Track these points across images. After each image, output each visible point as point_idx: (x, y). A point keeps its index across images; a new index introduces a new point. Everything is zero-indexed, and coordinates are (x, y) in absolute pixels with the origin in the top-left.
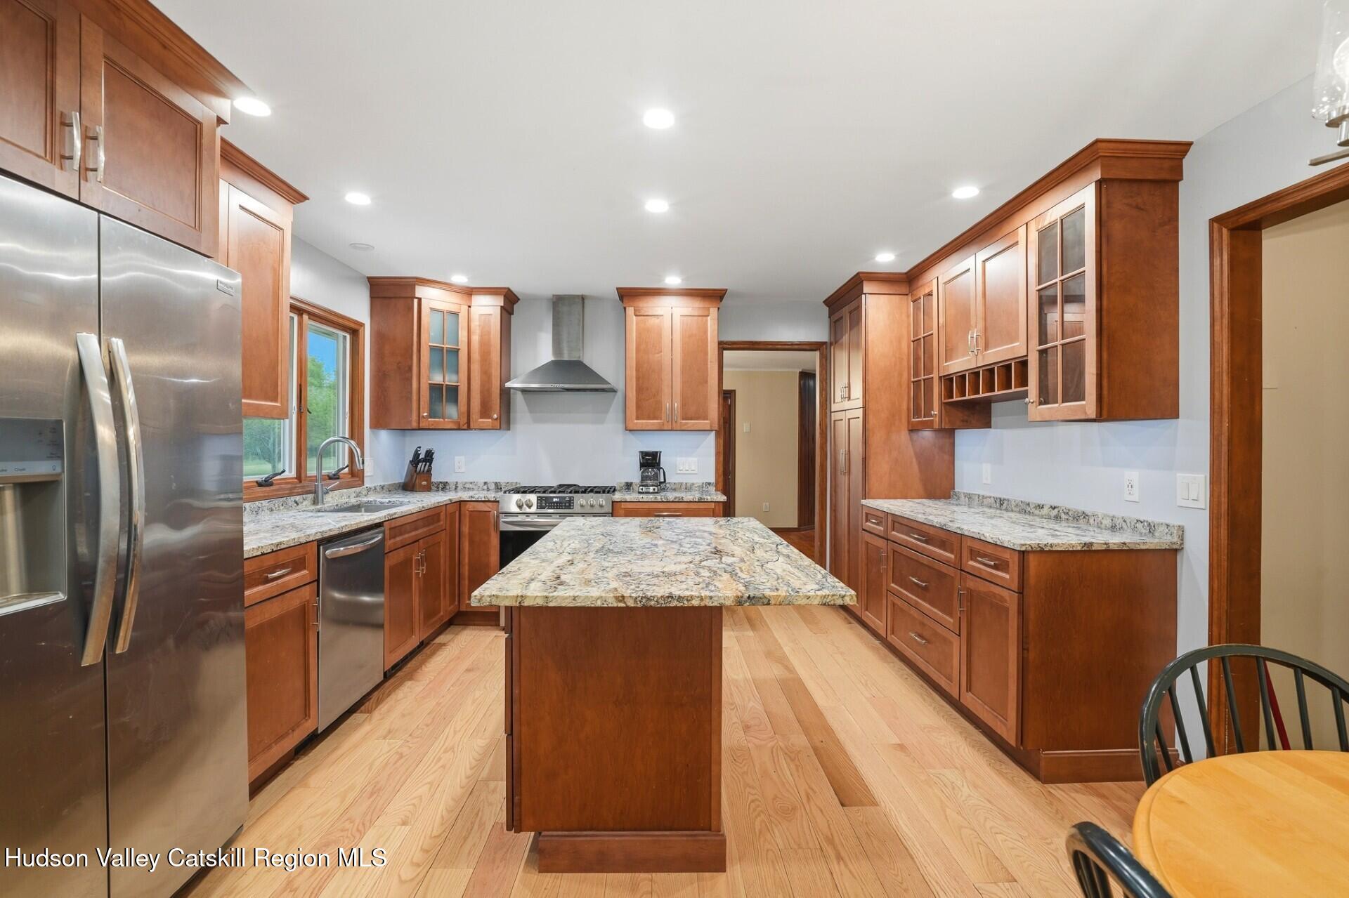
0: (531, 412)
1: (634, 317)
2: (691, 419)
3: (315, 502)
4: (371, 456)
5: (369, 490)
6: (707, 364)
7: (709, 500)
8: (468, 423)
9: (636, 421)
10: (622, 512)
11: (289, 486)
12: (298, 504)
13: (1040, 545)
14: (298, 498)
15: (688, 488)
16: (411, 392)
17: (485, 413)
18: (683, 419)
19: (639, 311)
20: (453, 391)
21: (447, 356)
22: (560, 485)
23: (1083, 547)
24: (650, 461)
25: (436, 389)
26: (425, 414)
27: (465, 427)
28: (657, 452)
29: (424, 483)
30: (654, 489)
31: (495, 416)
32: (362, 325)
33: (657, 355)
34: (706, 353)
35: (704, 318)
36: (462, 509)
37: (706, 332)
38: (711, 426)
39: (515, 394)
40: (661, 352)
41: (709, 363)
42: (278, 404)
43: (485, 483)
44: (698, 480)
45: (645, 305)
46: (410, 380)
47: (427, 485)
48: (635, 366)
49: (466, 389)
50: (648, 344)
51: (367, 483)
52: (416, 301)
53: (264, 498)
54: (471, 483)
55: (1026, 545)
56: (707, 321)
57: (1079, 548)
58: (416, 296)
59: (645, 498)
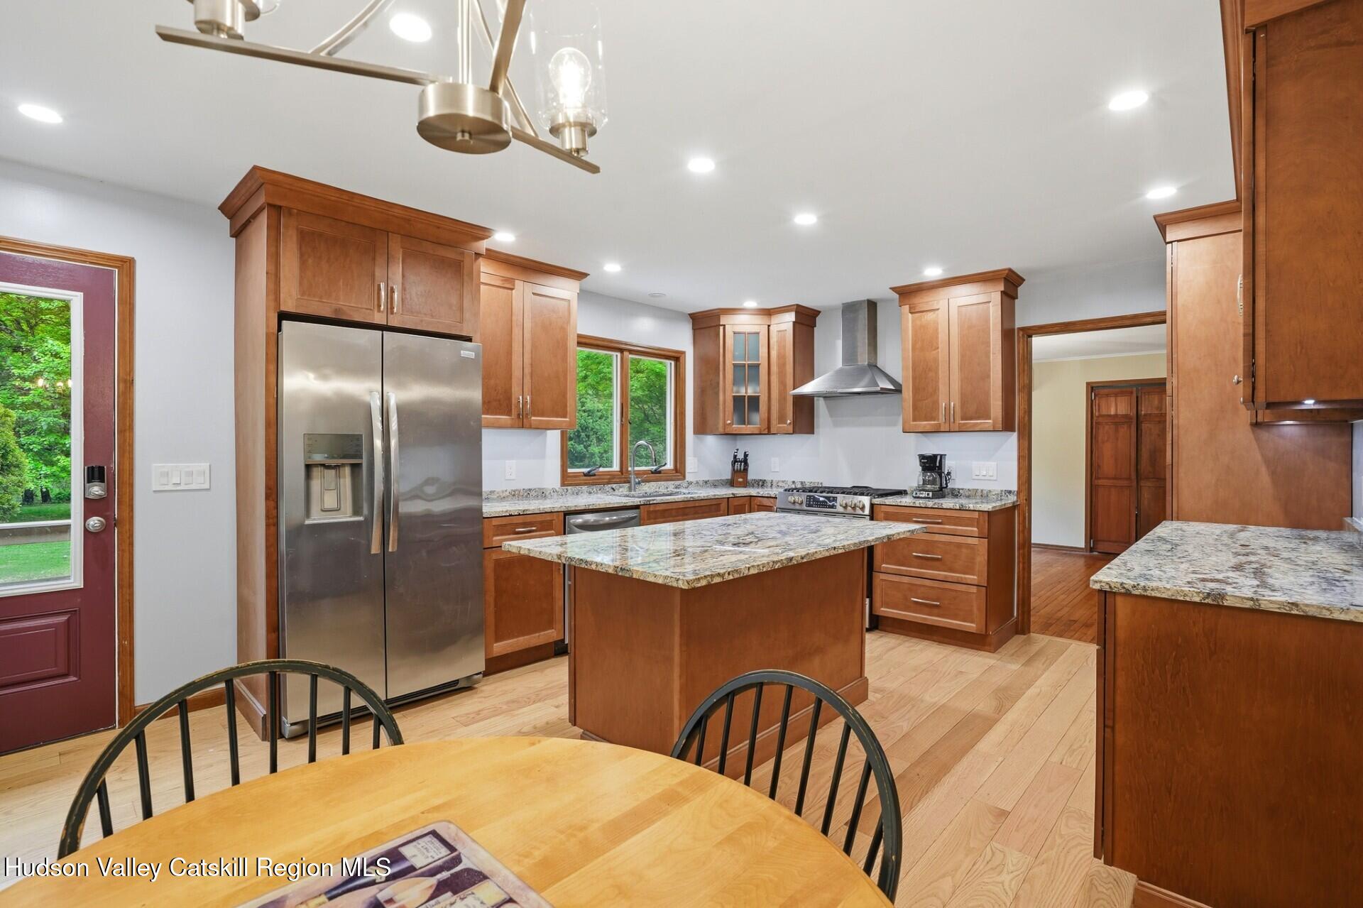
0: (831, 416)
1: (910, 315)
2: (971, 419)
3: (630, 489)
4: (695, 456)
5: (690, 483)
6: (989, 357)
7: (972, 509)
8: (769, 428)
9: (912, 423)
10: (882, 515)
11: (609, 477)
12: (614, 490)
13: (1126, 586)
14: (614, 486)
15: (985, 496)
16: (718, 404)
17: (782, 419)
18: (962, 420)
19: (914, 308)
20: (754, 401)
21: (748, 372)
22: (854, 487)
23: (1204, 599)
24: (931, 464)
25: (738, 401)
26: (729, 422)
27: (766, 432)
28: (935, 456)
29: (741, 480)
30: (928, 494)
31: (789, 421)
32: (684, 353)
33: (934, 352)
34: (988, 344)
35: (987, 304)
36: (752, 503)
37: (987, 321)
38: (994, 427)
39: (818, 400)
40: (938, 348)
41: (991, 355)
42: (567, 419)
43: (794, 482)
44: (997, 487)
45: (921, 301)
46: (717, 394)
47: (743, 482)
48: (911, 366)
49: (766, 399)
50: (924, 344)
51: (689, 477)
52: (721, 328)
53: (585, 484)
54: (783, 482)
55: (1101, 582)
56: (989, 307)
57: (1197, 599)
58: (721, 323)
59: (918, 503)
